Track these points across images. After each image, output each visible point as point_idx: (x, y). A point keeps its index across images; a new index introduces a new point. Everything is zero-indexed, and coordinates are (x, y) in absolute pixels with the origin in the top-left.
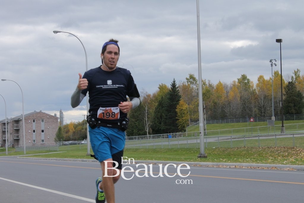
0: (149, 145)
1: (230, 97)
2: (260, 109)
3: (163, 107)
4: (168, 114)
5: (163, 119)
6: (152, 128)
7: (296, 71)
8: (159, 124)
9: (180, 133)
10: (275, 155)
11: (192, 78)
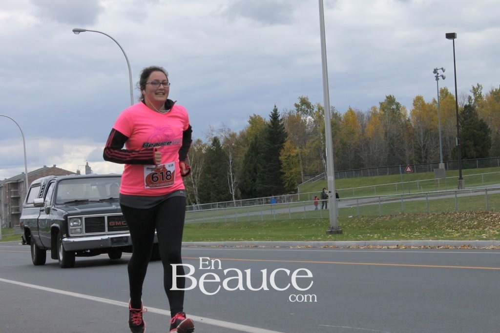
0: (239, 215)
1: (369, 134)
2: (419, 151)
3: (258, 153)
4: (267, 164)
5: (258, 174)
6: (240, 189)
7: (475, 87)
8: (251, 181)
9: (288, 195)
10: (457, 225)
11: (305, 103)
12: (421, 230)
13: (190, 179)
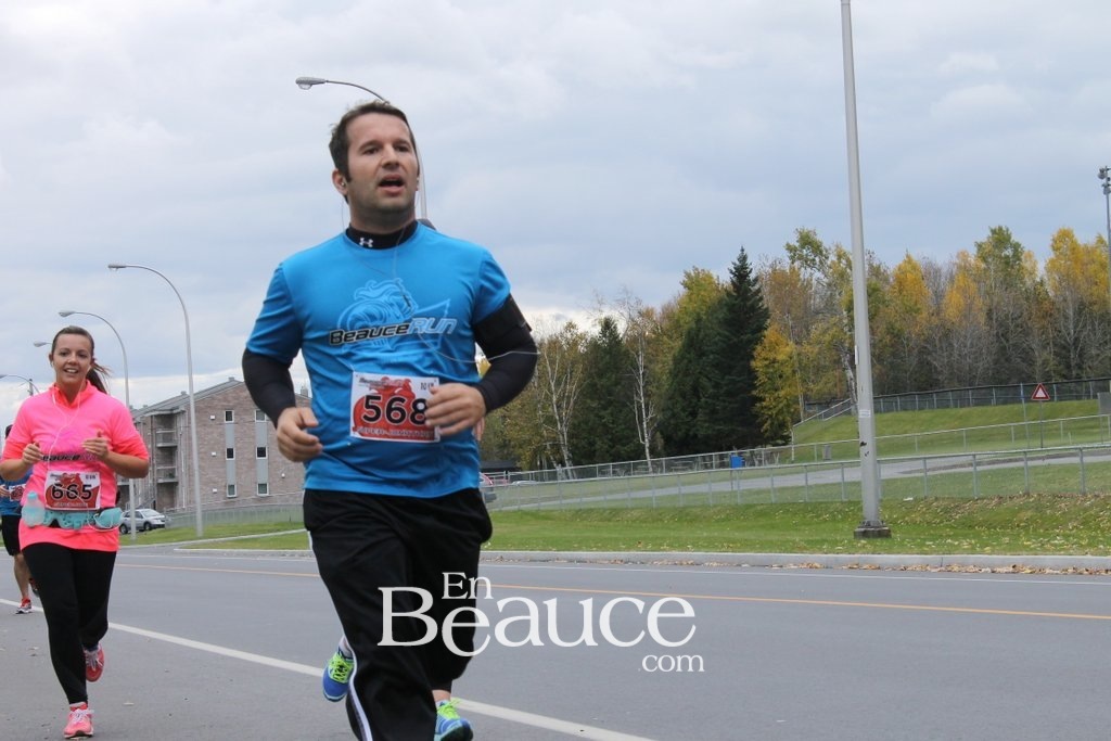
0: (659, 493)
1: (951, 313)
2: (1064, 352)
3: (702, 354)
4: (723, 379)
5: (703, 400)
6: (662, 433)
8: (687, 416)
9: (769, 447)
11: (810, 243)
12: (1068, 532)
13: (550, 409)
